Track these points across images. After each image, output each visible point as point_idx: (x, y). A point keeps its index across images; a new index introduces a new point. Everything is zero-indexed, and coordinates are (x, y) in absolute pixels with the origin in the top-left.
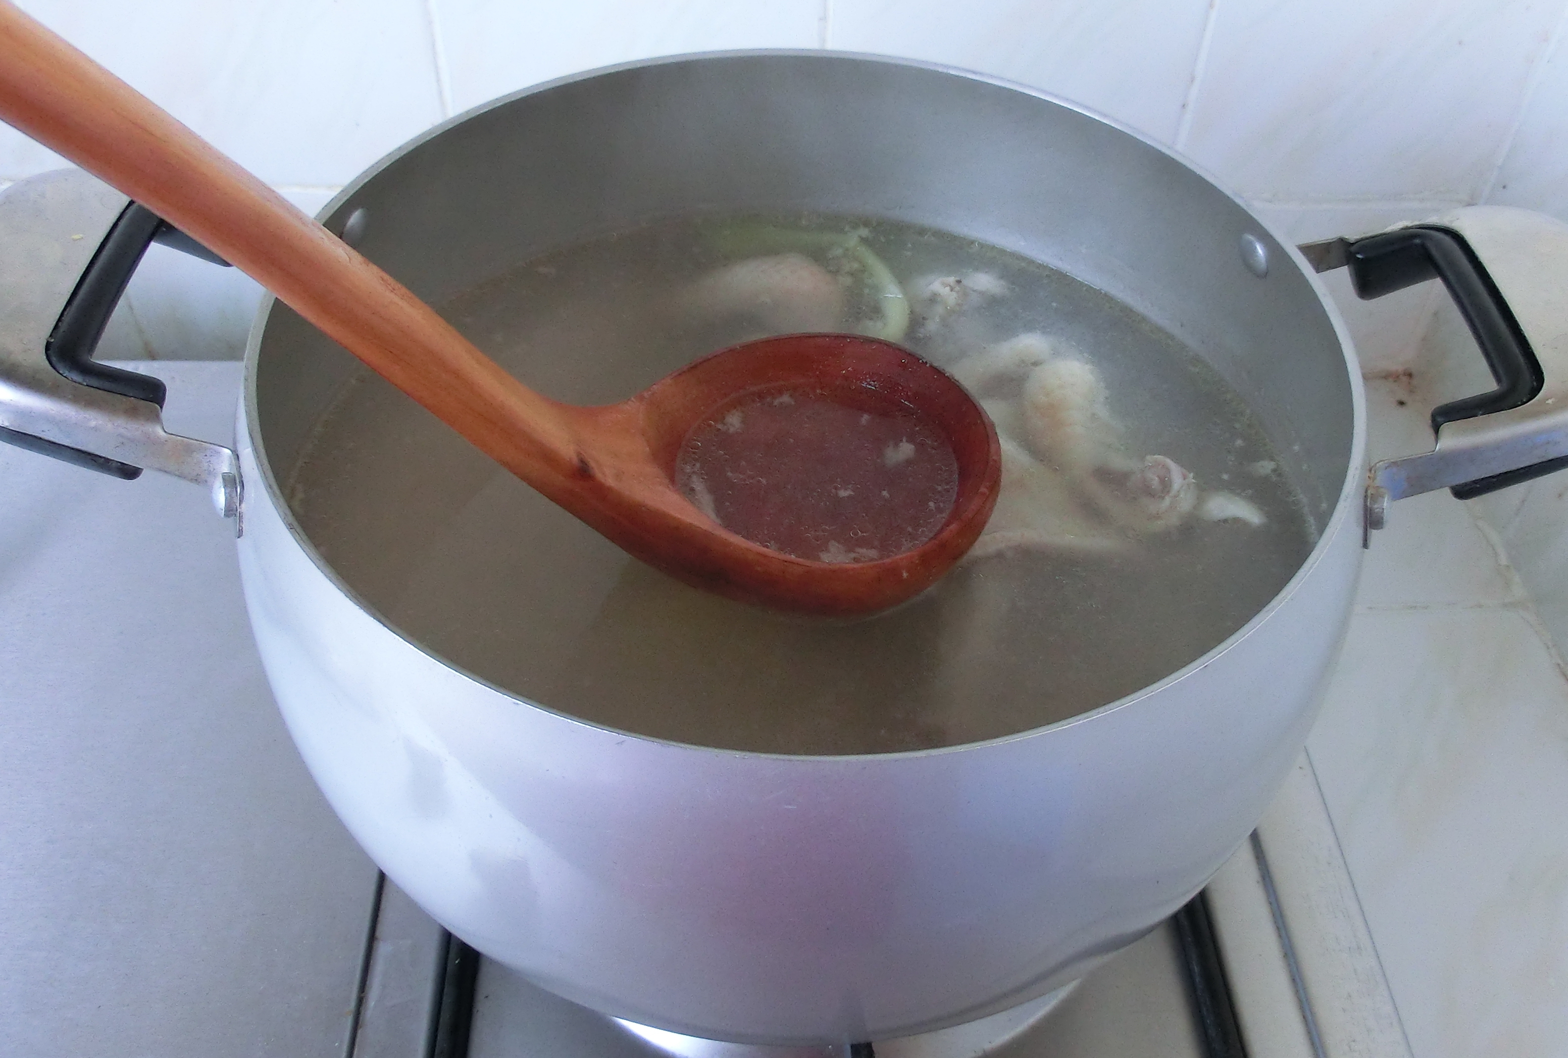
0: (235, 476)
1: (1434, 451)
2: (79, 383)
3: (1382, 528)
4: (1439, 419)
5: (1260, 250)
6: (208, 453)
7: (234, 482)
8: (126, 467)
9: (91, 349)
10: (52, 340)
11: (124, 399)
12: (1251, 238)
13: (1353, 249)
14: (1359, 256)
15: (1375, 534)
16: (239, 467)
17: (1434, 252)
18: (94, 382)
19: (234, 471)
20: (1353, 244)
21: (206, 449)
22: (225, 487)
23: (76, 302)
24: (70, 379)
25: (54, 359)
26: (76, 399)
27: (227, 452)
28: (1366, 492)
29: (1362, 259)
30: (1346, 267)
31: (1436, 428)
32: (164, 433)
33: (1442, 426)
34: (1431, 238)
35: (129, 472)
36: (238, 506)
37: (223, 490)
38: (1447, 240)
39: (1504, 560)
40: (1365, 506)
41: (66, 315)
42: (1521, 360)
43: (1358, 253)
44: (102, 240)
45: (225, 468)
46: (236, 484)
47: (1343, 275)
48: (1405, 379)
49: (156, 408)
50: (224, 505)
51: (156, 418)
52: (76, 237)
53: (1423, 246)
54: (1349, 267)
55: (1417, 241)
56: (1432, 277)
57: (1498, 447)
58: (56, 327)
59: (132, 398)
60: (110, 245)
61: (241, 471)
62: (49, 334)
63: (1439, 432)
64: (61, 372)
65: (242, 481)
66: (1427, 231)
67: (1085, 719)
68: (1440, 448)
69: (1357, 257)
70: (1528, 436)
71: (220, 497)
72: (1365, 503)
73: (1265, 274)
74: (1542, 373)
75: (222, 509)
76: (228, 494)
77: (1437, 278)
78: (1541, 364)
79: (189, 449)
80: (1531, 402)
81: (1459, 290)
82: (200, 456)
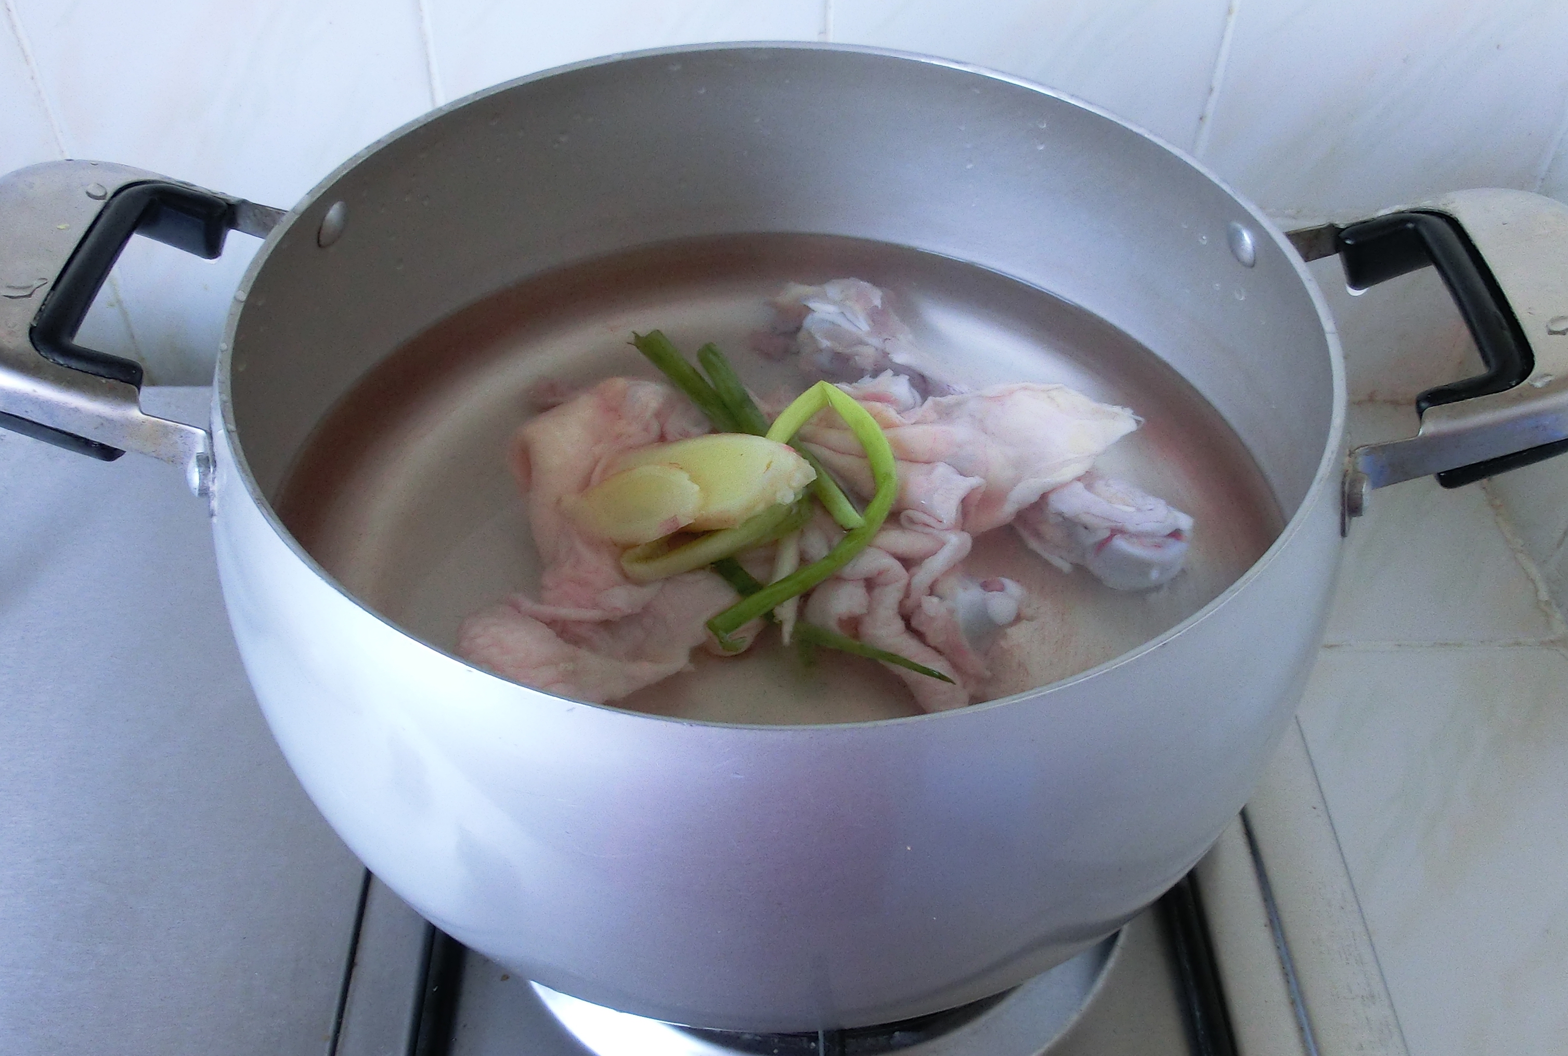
0: (208, 457)
1: (1417, 435)
2: (61, 365)
3: (1362, 514)
4: (1423, 405)
5: (1247, 239)
6: (185, 434)
7: (207, 462)
8: (109, 449)
9: (73, 331)
11: (103, 381)
12: (1239, 226)
13: (1343, 234)
14: (1348, 242)
15: (1353, 521)
16: (212, 448)
17: (1427, 236)
18: (75, 364)
19: (209, 452)
20: (1343, 230)
21: (182, 430)
22: (199, 466)
24: (53, 360)
25: (38, 343)
26: (58, 381)
27: (201, 433)
28: (1343, 477)
29: (1349, 244)
30: (1338, 254)
31: (1420, 412)
32: (141, 415)
33: (1425, 410)
34: (1426, 223)
35: (109, 453)
36: (211, 485)
37: (197, 470)
38: (1440, 223)
39: (1544, 595)
40: (1343, 493)
42: (1512, 342)
43: (1347, 239)
44: (86, 229)
45: (200, 449)
46: (209, 464)
47: (1334, 263)
49: (135, 389)
50: (199, 483)
51: (132, 399)
52: (61, 226)
53: (1415, 230)
54: (1340, 254)
55: (1410, 225)
56: (1426, 264)
58: (40, 311)
59: (112, 380)
60: (95, 234)
61: (214, 451)
62: (33, 319)
63: (1423, 416)
64: (44, 353)
65: (215, 460)
66: (1419, 215)
68: (1423, 434)
69: (1347, 244)
70: (1515, 421)
71: (195, 477)
72: (1343, 488)
73: (1252, 266)
74: (1532, 355)
75: (196, 489)
76: (201, 474)
77: (1431, 265)
78: (1532, 346)
79: (166, 432)
80: (1521, 385)
81: (1450, 273)
82: (176, 438)
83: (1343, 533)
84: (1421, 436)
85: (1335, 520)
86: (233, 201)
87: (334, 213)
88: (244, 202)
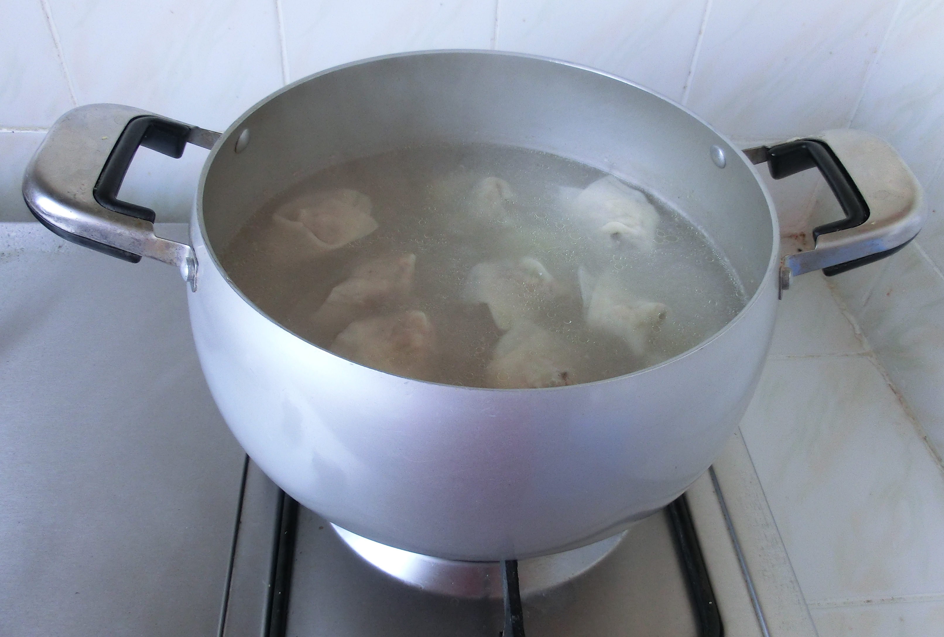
0: (193, 259)
1: (814, 251)
2: (112, 210)
3: (788, 289)
4: (816, 234)
5: (721, 153)
6: (178, 248)
7: (193, 262)
8: (134, 255)
9: (116, 193)
10: (96, 189)
11: (135, 219)
12: (717, 147)
13: (770, 152)
15: (784, 292)
16: (195, 255)
17: (813, 152)
18: (120, 210)
20: (770, 149)
21: (177, 245)
22: (188, 264)
23: (107, 170)
24: (107, 208)
25: (98, 198)
26: (111, 218)
27: (188, 247)
28: (780, 269)
29: (774, 156)
30: (766, 162)
31: (815, 239)
32: (156, 237)
33: (819, 236)
34: (811, 146)
35: (135, 259)
36: (195, 275)
37: (187, 266)
38: (819, 146)
39: (858, 332)
40: (780, 277)
41: (102, 176)
42: (858, 204)
43: (773, 154)
44: (116, 140)
45: (187, 255)
46: (194, 263)
47: (765, 166)
48: (801, 238)
49: (151, 224)
50: (188, 274)
51: (151, 229)
52: (104, 138)
53: (807, 150)
54: (768, 162)
55: (804, 147)
56: (813, 166)
57: (846, 247)
58: (97, 182)
59: (139, 219)
60: (121, 142)
61: (196, 256)
62: (94, 186)
63: (817, 240)
64: (102, 204)
65: (198, 262)
66: (809, 142)
67: (641, 372)
68: (817, 248)
69: (772, 156)
70: (862, 241)
71: (185, 270)
72: (780, 275)
73: (724, 166)
74: (869, 210)
75: (186, 277)
76: (190, 268)
77: (815, 167)
78: (868, 205)
79: (168, 246)
80: (864, 224)
81: (826, 171)
82: (173, 250)
83: (780, 298)
84: (816, 250)
85: (776, 291)
86: (192, 127)
87: (244, 135)
88: (197, 128)
